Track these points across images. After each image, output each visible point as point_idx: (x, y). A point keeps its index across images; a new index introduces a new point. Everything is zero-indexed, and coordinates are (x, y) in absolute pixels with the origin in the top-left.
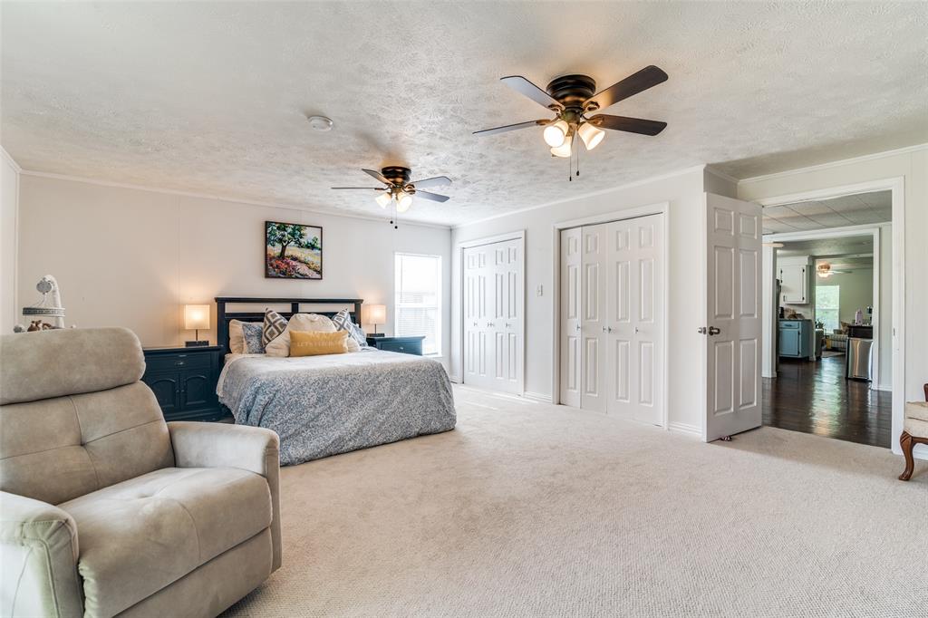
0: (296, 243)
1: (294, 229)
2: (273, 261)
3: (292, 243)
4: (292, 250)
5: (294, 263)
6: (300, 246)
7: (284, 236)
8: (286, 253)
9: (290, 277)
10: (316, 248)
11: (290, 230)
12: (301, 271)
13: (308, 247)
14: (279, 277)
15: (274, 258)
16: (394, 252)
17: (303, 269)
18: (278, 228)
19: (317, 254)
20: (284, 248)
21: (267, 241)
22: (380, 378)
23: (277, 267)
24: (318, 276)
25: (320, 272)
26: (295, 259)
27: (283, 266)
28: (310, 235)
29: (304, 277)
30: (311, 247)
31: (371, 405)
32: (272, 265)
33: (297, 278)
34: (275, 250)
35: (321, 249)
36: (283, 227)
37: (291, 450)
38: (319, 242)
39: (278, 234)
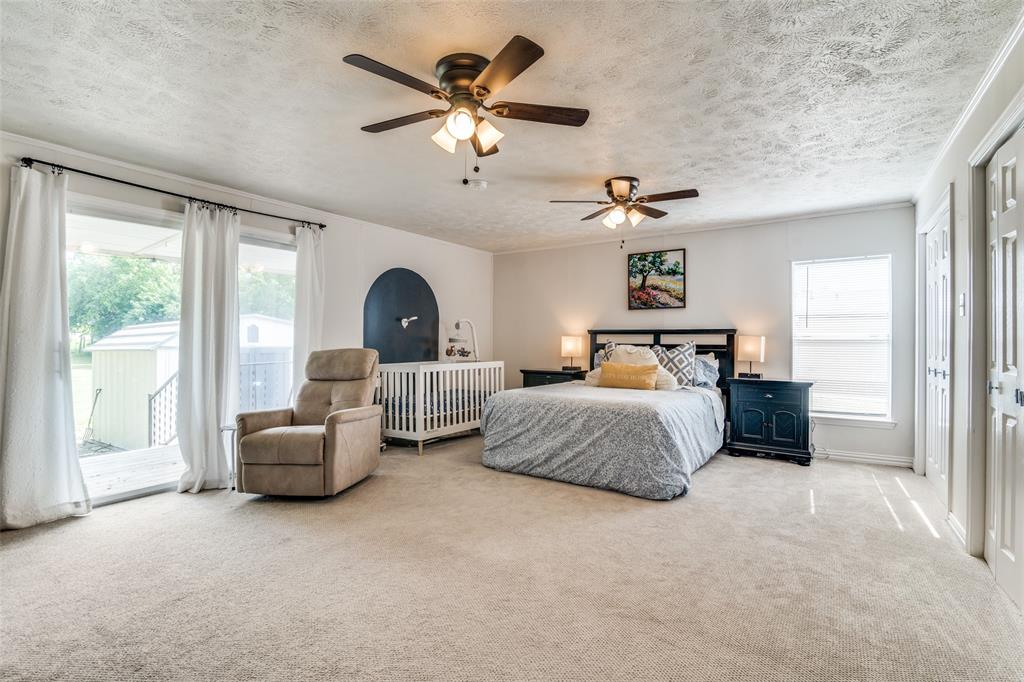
0: (656, 271)
1: (654, 258)
2: (635, 293)
3: (653, 272)
4: (653, 279)
5: (655, 292)
6: (661, 273)
7: (644, 266)
8: (647, 283)
9: (651, 307)
10: (679, 273)
11: (650, 259)
12: (662, 300)
13: (669, 273)
14: (641, 308)
15: (635, 289)
16: (790, 262)
17: (664, 298)
18: (639, 259)
19: (679, 280)
20: (645, 278)
21: (630, 273)
22: (575, 413)
23: (640, 299)
24: (681, 304)
25: (683, 300)
26: (655, 288)
27: (645, 296)
28: (671, 259)
29: (665, 306)
30: (673, 272)
31: (562, 438)
32: (633, 297)
33: (658, 307)
34: (637, 281)
35: (684, 274)
36: (643, 257)
37: (498, 458)
38: (681, 265)
39: (639, 265)
